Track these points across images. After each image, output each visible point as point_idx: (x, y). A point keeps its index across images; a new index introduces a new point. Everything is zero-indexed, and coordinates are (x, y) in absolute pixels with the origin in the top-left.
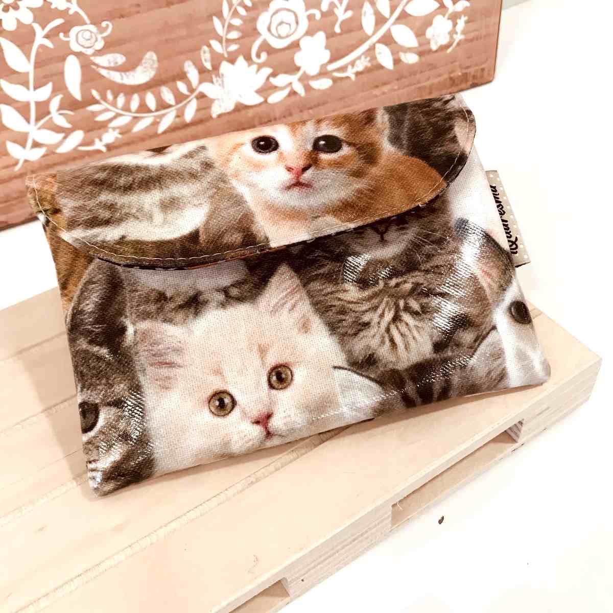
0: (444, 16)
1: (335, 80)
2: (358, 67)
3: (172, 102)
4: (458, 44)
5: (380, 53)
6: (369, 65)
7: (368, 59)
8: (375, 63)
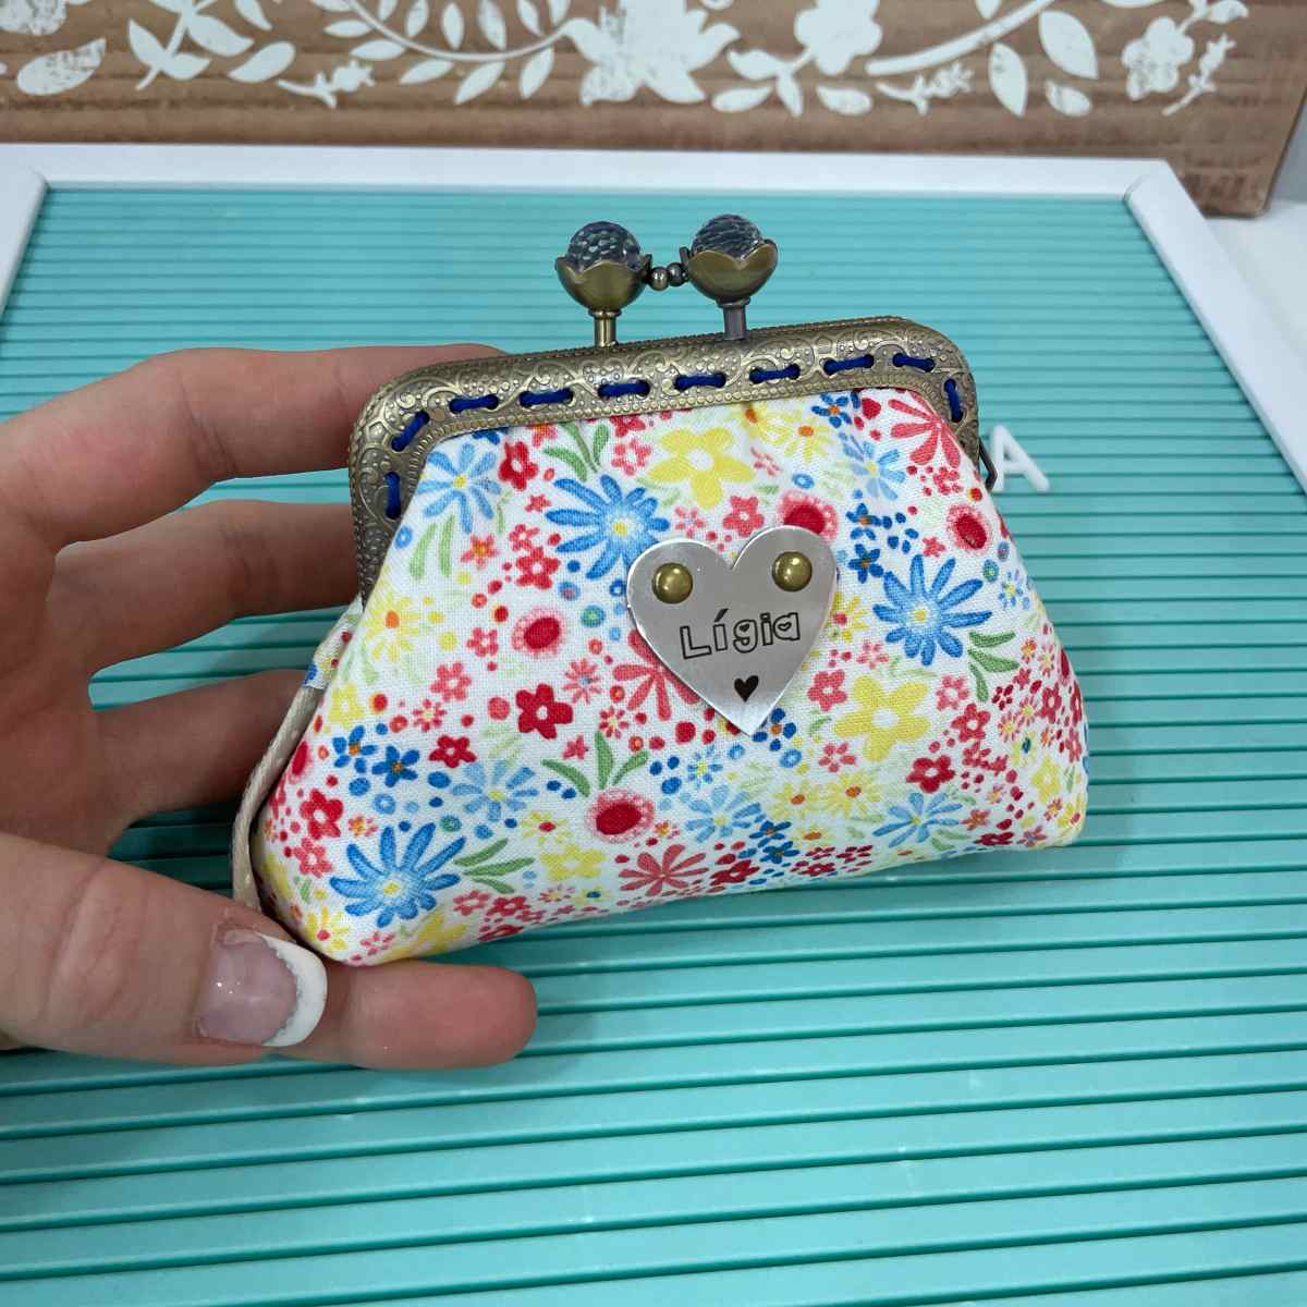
0: (1178, 23)
1: (879, 101)
2: (939, 85)
3: (500, 41)
4: (1196, 101)
5: (999, 69)
6: (967, 88)
7: (969, 73)
8: (980, 87)
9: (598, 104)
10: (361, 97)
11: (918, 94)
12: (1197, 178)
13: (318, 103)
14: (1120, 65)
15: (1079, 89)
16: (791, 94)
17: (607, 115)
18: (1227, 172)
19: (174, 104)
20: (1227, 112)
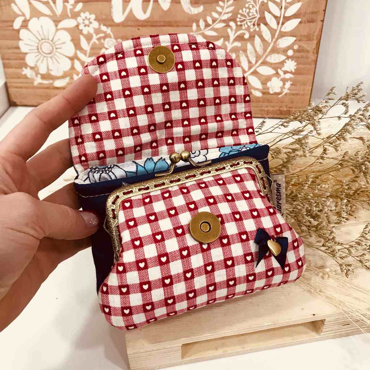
12: (290, 111)
14: (267, 87)
15: (259, 91)
18: (296, 109)
20: (292, 97)
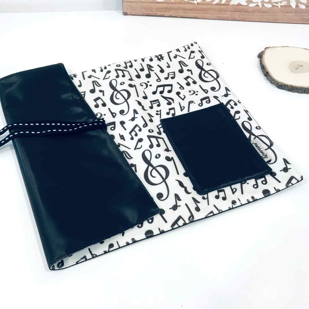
9: (232, 5)
10: (200, 3)
11: (279, 5)
13: (195, 4)
15: (304, 5)
16: (260, 5)
17: (233, 6)
19: (176, 3)
